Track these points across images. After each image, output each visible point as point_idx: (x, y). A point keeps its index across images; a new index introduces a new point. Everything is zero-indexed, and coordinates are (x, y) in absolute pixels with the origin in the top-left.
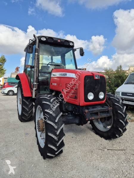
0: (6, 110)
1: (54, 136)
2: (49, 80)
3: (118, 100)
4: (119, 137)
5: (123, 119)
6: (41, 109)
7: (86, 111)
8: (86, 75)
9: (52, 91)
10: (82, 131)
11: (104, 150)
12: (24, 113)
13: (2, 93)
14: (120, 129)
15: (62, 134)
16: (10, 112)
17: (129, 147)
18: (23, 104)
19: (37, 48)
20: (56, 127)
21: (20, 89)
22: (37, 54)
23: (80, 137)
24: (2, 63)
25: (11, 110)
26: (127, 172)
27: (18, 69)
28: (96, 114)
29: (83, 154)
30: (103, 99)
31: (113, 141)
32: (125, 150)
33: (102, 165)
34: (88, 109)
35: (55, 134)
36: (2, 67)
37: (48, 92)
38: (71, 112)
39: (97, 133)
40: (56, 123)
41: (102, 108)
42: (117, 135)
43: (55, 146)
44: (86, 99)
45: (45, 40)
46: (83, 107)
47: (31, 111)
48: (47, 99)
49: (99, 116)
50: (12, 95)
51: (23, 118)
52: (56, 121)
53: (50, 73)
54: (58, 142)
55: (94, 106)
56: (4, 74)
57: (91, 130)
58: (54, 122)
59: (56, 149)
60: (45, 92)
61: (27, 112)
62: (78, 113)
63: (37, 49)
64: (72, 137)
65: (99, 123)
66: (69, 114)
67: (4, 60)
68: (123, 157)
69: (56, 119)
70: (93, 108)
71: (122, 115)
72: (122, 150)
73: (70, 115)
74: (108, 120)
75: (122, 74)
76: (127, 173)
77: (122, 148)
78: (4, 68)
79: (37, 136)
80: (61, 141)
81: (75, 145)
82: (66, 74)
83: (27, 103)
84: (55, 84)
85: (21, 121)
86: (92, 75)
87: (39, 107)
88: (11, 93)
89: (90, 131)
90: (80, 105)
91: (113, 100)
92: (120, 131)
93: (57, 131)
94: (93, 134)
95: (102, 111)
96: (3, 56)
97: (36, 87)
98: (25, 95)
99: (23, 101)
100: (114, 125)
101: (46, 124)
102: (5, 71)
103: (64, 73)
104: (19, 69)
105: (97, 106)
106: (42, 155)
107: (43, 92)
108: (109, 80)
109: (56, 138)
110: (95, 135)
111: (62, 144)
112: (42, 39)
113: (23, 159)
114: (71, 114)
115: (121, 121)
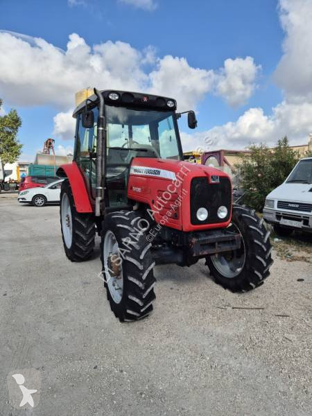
0: (37, 239)
1: (137, 282)
2: (126, 179)
3: (256, 220)
4: (256, 287)
5: (263, 254)
6: (114, 238)
7: (194, 240)
8: (194, 176)
9: (132, 202)
10: (189, 278)
11: (226, 309)
12: (77, 244)
13: (21, 200)
14: (256, 272)
15: (151, 279)
16: (45, 243)
17: (273, 303)
18: (76, 226)
19: (102, 117)
20: (141, 267)
21: (67, 196)
22: (101, 128)
23: (185, 288)
24: (12, 128)
25: (46, 238)
26: (258, 339)
27: (50, 144)
28: (212, 245)
29: (188, 314)
30: (226, 219)
31: (246, 296)
32: (263, 309)
33: (219, 330)
34: (197, 237)
35: (140, 279)
36: (13, 139)
37: (124, 205)
38: (169, 243)
39: (218, 282)
40: (140, 261)
41: (223, 236)
42: (251, 284)
43: (140, 297)
44: (194, 220)
45: (117, 98)
46: (188, 233)
47: (90, 241)
48: (125, 220)
49: (217, 250)
50: (42, 206)
51: (76, 253)
52: (142, 257)
53: (128, 166)
54: (144, 291)
55: (208, 231)
56: (19, 154)
57: (208, 277)
58: (138, 259)
59: (141, 304)
60: (119, 204)
61: (83, 243)
62: (181, 245)
63: (102, 119)
64: (171, 289)
65: (222, 263)
66: (164, 246)
67: (15, 122)
68: (258, 319)
69: (140, 254)
70: (207, 235)
71: (261, 247)
72: (258, 309)
73: (167, 248)
74: (239, 257)
75: (287, 159)
76: (257, 341)
77: (260, 306)
78: (18, 141)
79: (106, 285)
80: (149, 290)
81: (175, 301)
82: (159, 173)
83: (84, 225)
84: (139, 190)
85: (73, 261)
86: (205, 175)
87: (111, 234)
88: (39, 201)
89: (206, 279)
90: (184, 230)
91: (246, 220)
92: (258, 276)
93: (143, 274)
94: (210, 282)
95: (223, 240)
96: (15, 111)
97: (101, 196)
98: (79, 210)
99: (74, 221)
100: (248, 267)
101: (125, 262)
102: (20, 147)
103: (156, 169)
104: (53, 144)
105: (214, 232)
106: (116, 317)
107: (115, 203)
108: (259, 172)
109: (141, 285)
110: (215, 285)
111: (152, 296)
112: (110, 97)
113: (86, 323)
114: (169, 246)
115: (259, 258)
